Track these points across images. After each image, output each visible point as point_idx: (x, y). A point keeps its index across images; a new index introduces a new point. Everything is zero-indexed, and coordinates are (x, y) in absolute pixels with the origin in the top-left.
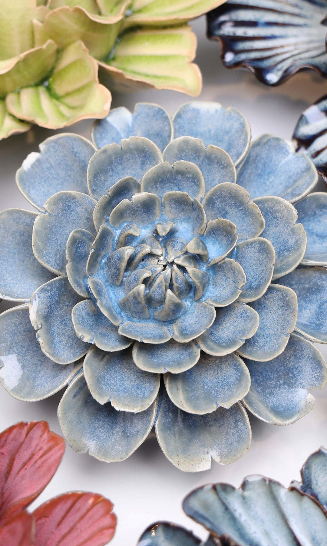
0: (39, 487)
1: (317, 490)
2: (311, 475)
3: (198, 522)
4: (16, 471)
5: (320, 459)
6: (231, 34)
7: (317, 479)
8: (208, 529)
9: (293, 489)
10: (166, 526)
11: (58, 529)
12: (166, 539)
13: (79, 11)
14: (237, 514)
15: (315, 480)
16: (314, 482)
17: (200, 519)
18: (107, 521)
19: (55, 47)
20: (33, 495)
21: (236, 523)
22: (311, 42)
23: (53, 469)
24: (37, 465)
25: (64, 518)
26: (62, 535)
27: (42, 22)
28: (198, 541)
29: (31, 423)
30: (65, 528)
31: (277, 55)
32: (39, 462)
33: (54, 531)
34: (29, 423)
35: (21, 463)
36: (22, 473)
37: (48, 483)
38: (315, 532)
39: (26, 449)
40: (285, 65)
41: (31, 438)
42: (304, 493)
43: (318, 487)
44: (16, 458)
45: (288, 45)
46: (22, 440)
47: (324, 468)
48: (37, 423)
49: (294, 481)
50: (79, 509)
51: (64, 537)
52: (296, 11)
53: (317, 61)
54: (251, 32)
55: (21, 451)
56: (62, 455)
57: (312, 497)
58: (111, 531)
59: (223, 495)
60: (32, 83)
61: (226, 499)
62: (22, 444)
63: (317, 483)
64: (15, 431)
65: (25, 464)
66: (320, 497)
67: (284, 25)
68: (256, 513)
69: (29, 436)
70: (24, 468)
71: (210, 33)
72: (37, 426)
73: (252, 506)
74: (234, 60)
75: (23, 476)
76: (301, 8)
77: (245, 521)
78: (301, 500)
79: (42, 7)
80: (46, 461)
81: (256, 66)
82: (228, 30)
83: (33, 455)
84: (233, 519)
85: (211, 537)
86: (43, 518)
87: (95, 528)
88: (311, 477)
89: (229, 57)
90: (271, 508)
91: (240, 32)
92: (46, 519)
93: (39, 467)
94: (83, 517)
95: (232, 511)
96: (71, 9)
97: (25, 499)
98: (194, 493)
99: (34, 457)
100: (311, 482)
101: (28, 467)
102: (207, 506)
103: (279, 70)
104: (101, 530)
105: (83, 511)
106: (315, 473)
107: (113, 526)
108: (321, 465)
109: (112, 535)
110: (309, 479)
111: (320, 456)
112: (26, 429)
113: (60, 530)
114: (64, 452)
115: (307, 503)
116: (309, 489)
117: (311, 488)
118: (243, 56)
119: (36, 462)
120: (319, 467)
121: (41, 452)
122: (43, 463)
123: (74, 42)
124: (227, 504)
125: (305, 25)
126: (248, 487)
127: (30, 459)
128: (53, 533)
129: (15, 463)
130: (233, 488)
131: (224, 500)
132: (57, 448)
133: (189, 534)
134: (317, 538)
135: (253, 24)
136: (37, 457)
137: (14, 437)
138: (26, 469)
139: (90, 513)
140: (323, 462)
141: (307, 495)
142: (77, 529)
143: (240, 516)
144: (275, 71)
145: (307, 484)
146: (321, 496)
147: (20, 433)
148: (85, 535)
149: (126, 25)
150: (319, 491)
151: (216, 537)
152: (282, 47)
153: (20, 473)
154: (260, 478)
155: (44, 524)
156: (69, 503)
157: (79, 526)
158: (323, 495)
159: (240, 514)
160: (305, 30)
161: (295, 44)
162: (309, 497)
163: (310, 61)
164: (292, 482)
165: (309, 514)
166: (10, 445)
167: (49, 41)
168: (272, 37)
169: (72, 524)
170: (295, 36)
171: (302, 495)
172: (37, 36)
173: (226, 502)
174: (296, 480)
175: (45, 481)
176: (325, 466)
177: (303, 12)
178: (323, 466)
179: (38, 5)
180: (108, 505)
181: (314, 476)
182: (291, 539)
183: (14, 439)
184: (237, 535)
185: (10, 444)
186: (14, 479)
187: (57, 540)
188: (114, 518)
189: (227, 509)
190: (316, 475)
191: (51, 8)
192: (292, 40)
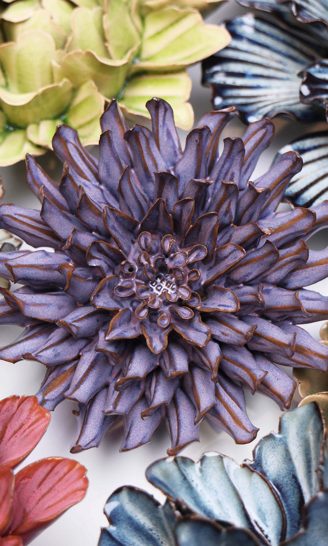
0: (25, 452)
1: (266, 468)
2: (261, 455)
3: (156, 487)
4: (8, 438)
5: (270, 442)
6: (222, 83)
7: (267, 459)
8: (165, 494)
9: (244, 466)
10: (131, 489)
11: (39, 489)
12: (130, 501)
13: (90, 55)
14: (194, 484)
15: (265, 460)
16: (264, 461)
17: (159, 485)
18: (80, 484)
19: (70, 85)
20: (20, 458)
21: (192, 492)
22: (291, 93)
23: (38, 438)
24: (25, 434)
25: (44, 479)
26: (42, 494)
27: (59, 64)
28: (157, 504)
29: (23, 397)
30: (44, 488)
31: (260, 102)
32: (27, 431)
33: (35, 491)
34: (21, 397)
35: (13, 431)
36: (13, 439)
37: (33, 449)
38: (261, 504)
39: (17, 419)
40: (265, 110)
41: (22, 411)
42: (254, 470)
43: (267, 466)
44: (8, 427)
45: (271, 95)
46: (14, 412)
47: (273, 450)
48: (28, 397)
49: (247, 459)
50: (58, 473)
51: (43, 496)
52: (280, 66)
53: (294, 108)
54: (239, 82)
55: (13, 420)
56: (46, 426)
57: (261, 474)
58: (82, 492)
59: (182, 466)
60: (51, 116)
61: (185, 471)
62: (14, 414)
63: (266, 463)
64: (8, 403)
65: (15, 432)
66: (268, 474)
67: (269, 77)
68: (211, 485)
69: (20, 408)
70: (15, 436)
71: (204, 80)
72: (27, 400)
73: (208, 478)
74: (221, 104)
75: (13, 443)
76: (285, 65)
77: (201, 490)
78: (251, 475)
79: (60, 51)
80: (33, 430)
81: (240, 109)
82: (220, 79)
83: (23, 425)
84: (190, 488)
85: (168, 501)
86: (26, 479)
87: (69, 490)
88: (261, 457)
89: (218, 101)
90: (224, 481)
91: (230, 81)
92: (29, 479)
93: (27, 435)
94: (60, 480)
95: (190, 481)
96: (84, 53)
97: (12, 461)
98: (157, 463)
99: (23, 427)
100: (262, 461)
101: (18, 435)
102: (167, 475)
103: (259, 114)
104: (74, 492)
105: (61, 474)
106: (265, 454)
107: (84, 489)
108: (271, 448)
109: (83, 496)
110: (260, 459)
111: (270, 439)
112: (18, 402)
113: (40, 490)
114: (48, 424)
115: (256, 478)
116: (259, 468)
117: (261, 466)
118: (230, 101)
119: (25, 430)
120: (269, 449)
121: (29, 424)
122: (30, 432)
123: (86, 82)
124: (186, 475)
125: (287, 79)
126: (206, 461)
127: (20, 428)
128: (34, 492)
129: (7, 431)
130: (193, 462)
131: (183, 471)
132: (43, 420)
133: (150, 498)
134: (263, 509)
135: (242, 75)
136: (26, 426)
137: (7, 408)
138: (16, 436)
139: (67, 476)
140: (272, 445)
141: (256, 472)
142: (55, 490)
143: (197, 487)
144: (257, 114)
145: (258, 462)
146: (270, 474)
147: (12, 406)
148: (61, 496)
149: (133, 70)
150: (268, 469)
151: (171, 501)
152: (265, 96)
153: (11, 440)
154: (217, 454)
155: (27, 483)
156: (49, 467)
157: (56, 487)
158: (271, 473)
159: (197, 485)
160: (287, 83)
161: (277, 95)
162: (258, 474)
163: (287, 107)
164: (245, 460)
165: (257, 488)
166: (3, 416)
167: (65, 80)
168: (258, 87)
169: (51, 485)
170: (278, 88)
171: (252, 471)
172: (56, 76)
173: (185, 473)
174: (248, 458)
175: (30, 448)
176: (274, 448)
177: (286, 68)
178: (272, 448)
179: (57, 48)
180: (83, 470)
181: (264, 456)
182: (239, 509)
183: (7, 410)
184: (193, 502)
185: (4, 414)
186: (6, 444)
187: (38, 498)
188: (86, 481)
189: (185, 479)
190: (266, 456)
191: (68, 52)
192: (274, 91)
